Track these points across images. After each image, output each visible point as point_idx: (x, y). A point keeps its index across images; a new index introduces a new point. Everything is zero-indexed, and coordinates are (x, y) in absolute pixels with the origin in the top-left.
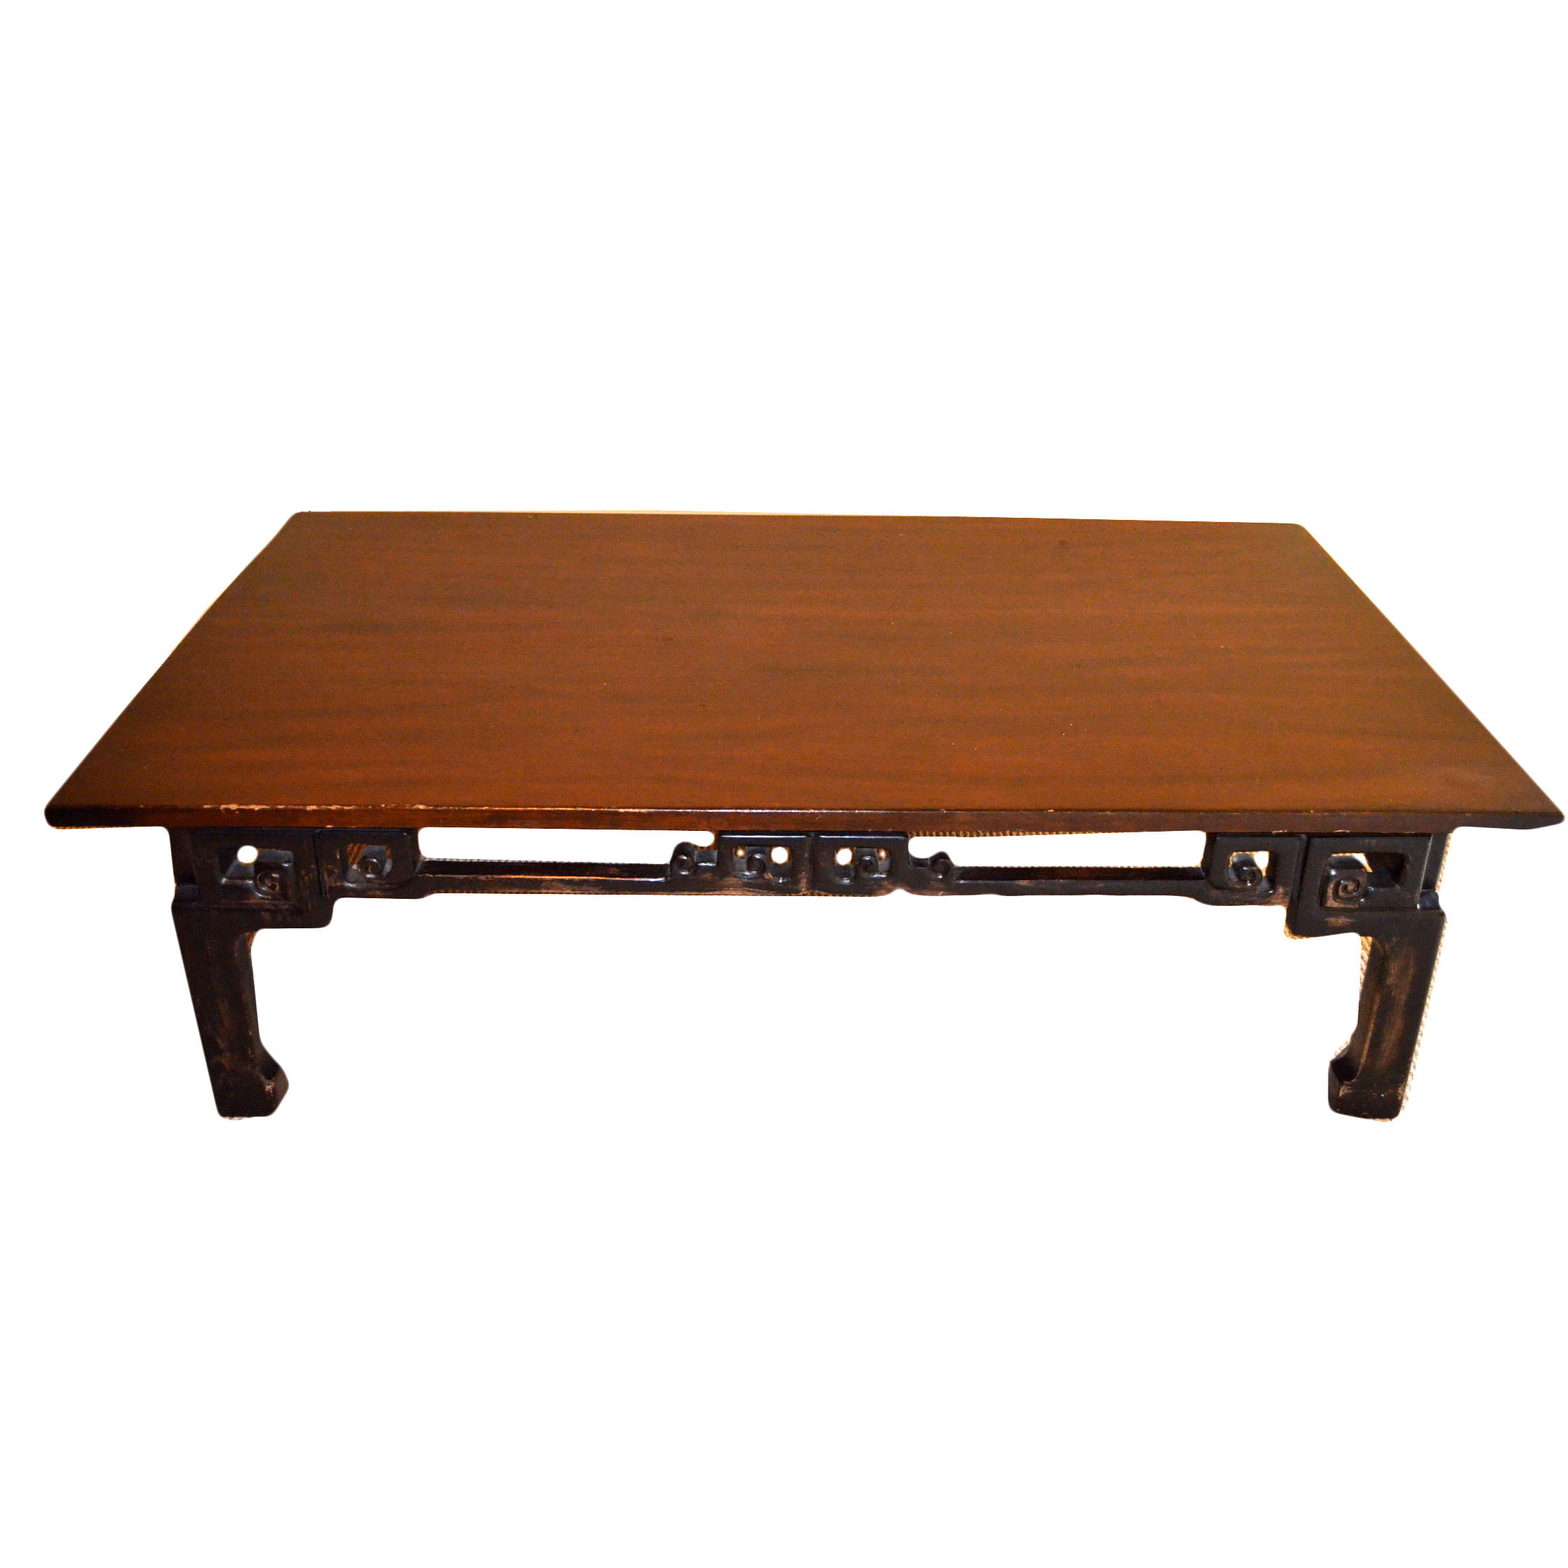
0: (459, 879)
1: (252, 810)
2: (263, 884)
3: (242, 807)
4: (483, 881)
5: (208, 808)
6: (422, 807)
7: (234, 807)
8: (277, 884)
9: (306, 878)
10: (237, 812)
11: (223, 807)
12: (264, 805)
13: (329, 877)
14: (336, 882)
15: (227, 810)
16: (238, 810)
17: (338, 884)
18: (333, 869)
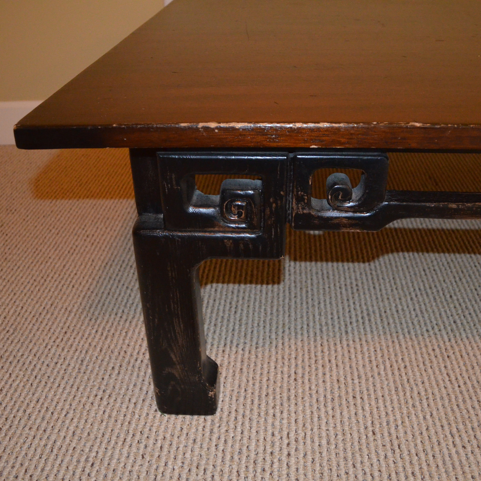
0: (429, 207)
1: (233, 129)
2: (229, 211)
3: (222, 125)
4: (454, 209)
5: (185, 127)
6: (418, 125)
7: (213, 125)
8: (243, 212)
9: (274, 205)
10: (216, 131)
11: (201, 125)
12: (245, 122)
13: (297, 204)
14: (303, 209)
15: (206, 129)
16: (217, 128)
17: (305, 211)
18: (303, 195)
